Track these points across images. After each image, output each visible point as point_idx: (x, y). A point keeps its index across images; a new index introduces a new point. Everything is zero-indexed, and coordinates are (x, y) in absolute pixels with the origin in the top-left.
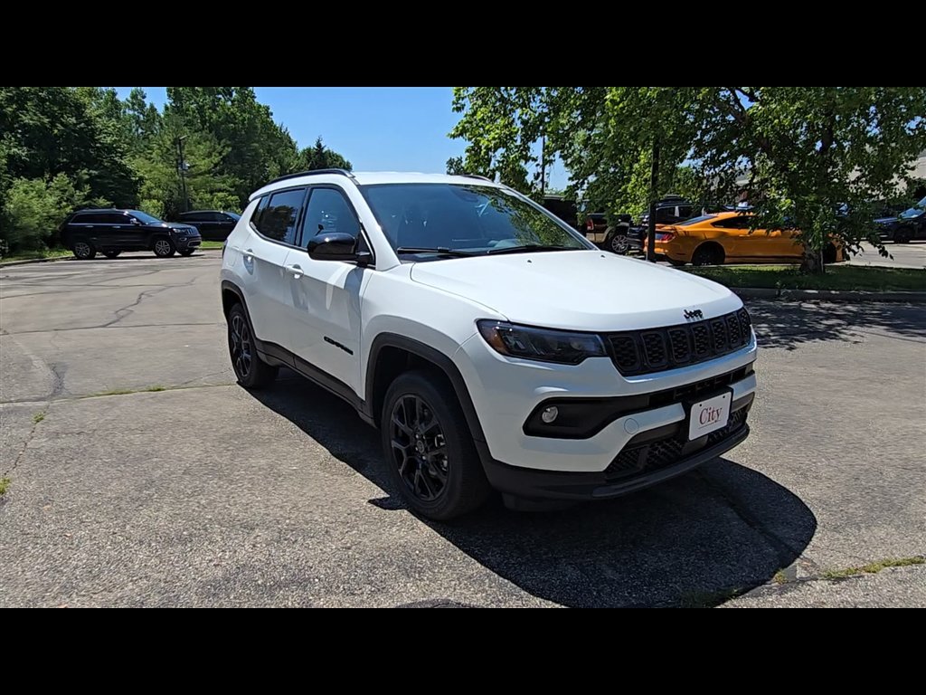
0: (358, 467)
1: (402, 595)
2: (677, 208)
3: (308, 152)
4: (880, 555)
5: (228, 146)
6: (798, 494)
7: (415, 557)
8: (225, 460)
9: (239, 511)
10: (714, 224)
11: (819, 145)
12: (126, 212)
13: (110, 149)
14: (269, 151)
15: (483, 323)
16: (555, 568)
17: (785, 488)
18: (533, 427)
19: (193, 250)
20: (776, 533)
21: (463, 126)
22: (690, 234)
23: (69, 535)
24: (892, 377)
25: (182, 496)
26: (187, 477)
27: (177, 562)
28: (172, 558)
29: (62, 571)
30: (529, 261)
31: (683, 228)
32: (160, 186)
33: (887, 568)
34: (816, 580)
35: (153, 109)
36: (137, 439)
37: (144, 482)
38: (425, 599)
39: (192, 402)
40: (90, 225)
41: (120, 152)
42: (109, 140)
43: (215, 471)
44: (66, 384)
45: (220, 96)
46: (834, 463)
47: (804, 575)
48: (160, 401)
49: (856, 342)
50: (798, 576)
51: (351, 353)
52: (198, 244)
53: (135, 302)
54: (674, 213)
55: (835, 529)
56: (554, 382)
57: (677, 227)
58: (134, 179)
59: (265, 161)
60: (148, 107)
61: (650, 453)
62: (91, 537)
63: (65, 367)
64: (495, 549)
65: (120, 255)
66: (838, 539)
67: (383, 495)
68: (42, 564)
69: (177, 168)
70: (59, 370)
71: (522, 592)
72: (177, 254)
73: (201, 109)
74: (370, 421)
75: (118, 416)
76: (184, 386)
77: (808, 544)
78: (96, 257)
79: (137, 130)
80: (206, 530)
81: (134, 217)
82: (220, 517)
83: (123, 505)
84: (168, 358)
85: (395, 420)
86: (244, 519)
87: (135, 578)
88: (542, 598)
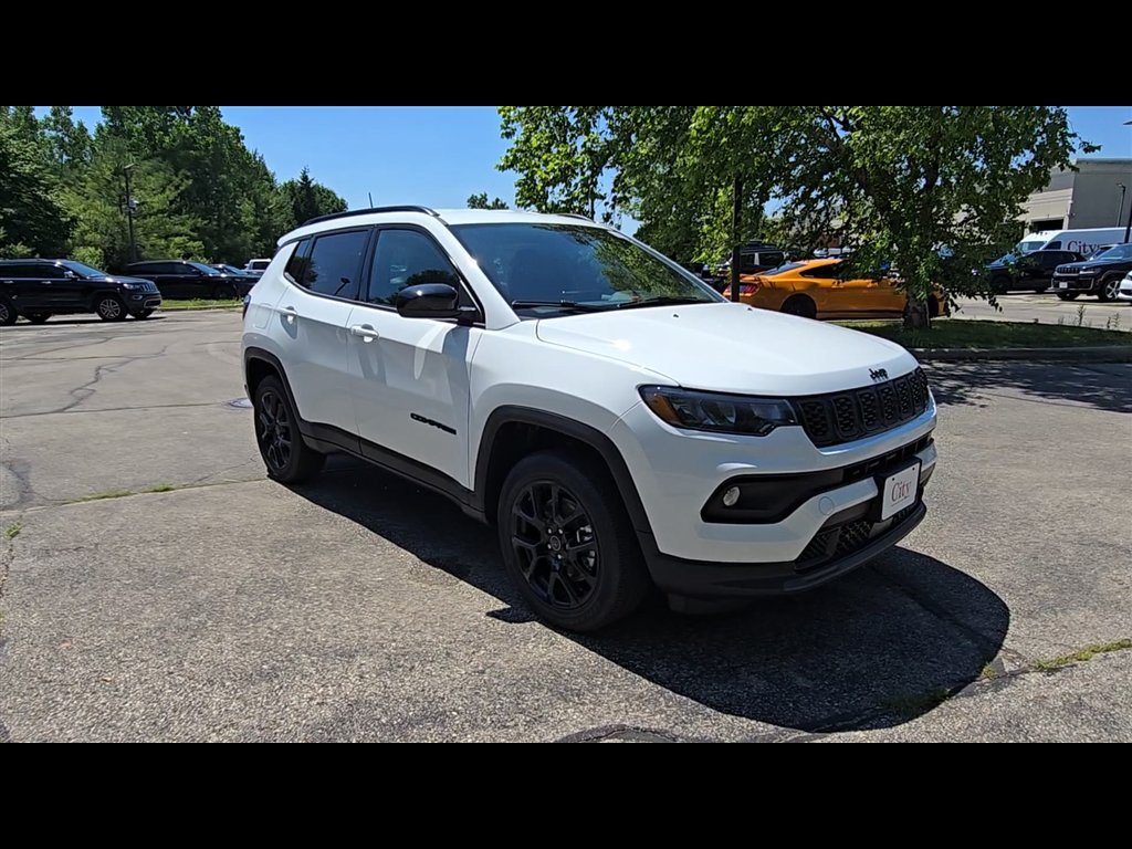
0: (461, 573)
1: (566, 724)
2: (757, 255)
3: (291, 187)
4: (1085, 641)
5: (188, 178)
6: (978, 578)
7: (566, 677)
8: (285, 573)
9: (326, 635)
10: (803, 274)
11: (922, 182)
12: (58, 263)
13: (31, 181)
14: (242, 185)
15: (646, 389)
16: (738, 679)
17: (962, 573)
18: (713, 512)
19: (151, 311)
20: (969, 624)
21: (515, 156)
22: (777, 285)
23: (109, 679)
24: (1035, 443)
25: (245, 622)
26: (245, 598)
27: (268, 703)
28: (260, 699)
29: (114, 725)
30: (675, 316)
31: (769, 278)
32: (96, 230)
33: (1098, 654)
34: (1028, 672)
35: (83, 129)
36: (160, 553)
37: (188, 606)
38: (595, 726)
39: (216, 503)
40: (10, 281)
41: (44, 185)
42: (27, 169)
43: (277, 587)
44: (35, 487)
45: (174, 114)
46: (1006, 542)
47: (1013, 669)
48: (173, 504)
49: (982, 406)
50: (1007, 670)
51: (454, 432)
52: (158, 303)
53: (93, 379)
54: (753, 261)
55: (1030, 614)
56: (739, 457)
57: (761, 277)
58: (64, 220)
59: (236, 197)
60: (76, 126)
61: (841, 537)
62: (139, 679)
63: (27, 465)
64: (659, 662)
65: (50, 319)
66: (1037, 626)
67: (501, 606)
68: (85, 717)
69: (120, 206)
70: (20, 469)
71: (708, 710)
72: (129, 317)
73: (148, 130)
74: (480, 516)
75: (123, 525)
76: (198, 483)
77: (1006, 634)
78: (17, 322)
79: (61, 157)
80: (291, 661)
81: (68, 269)
82: (304, 645)
83: (169, 636)
84: (165, 449)
85: (517, 511)
86: (336, 645)
87: (218, 728)
88: (733, 714)
